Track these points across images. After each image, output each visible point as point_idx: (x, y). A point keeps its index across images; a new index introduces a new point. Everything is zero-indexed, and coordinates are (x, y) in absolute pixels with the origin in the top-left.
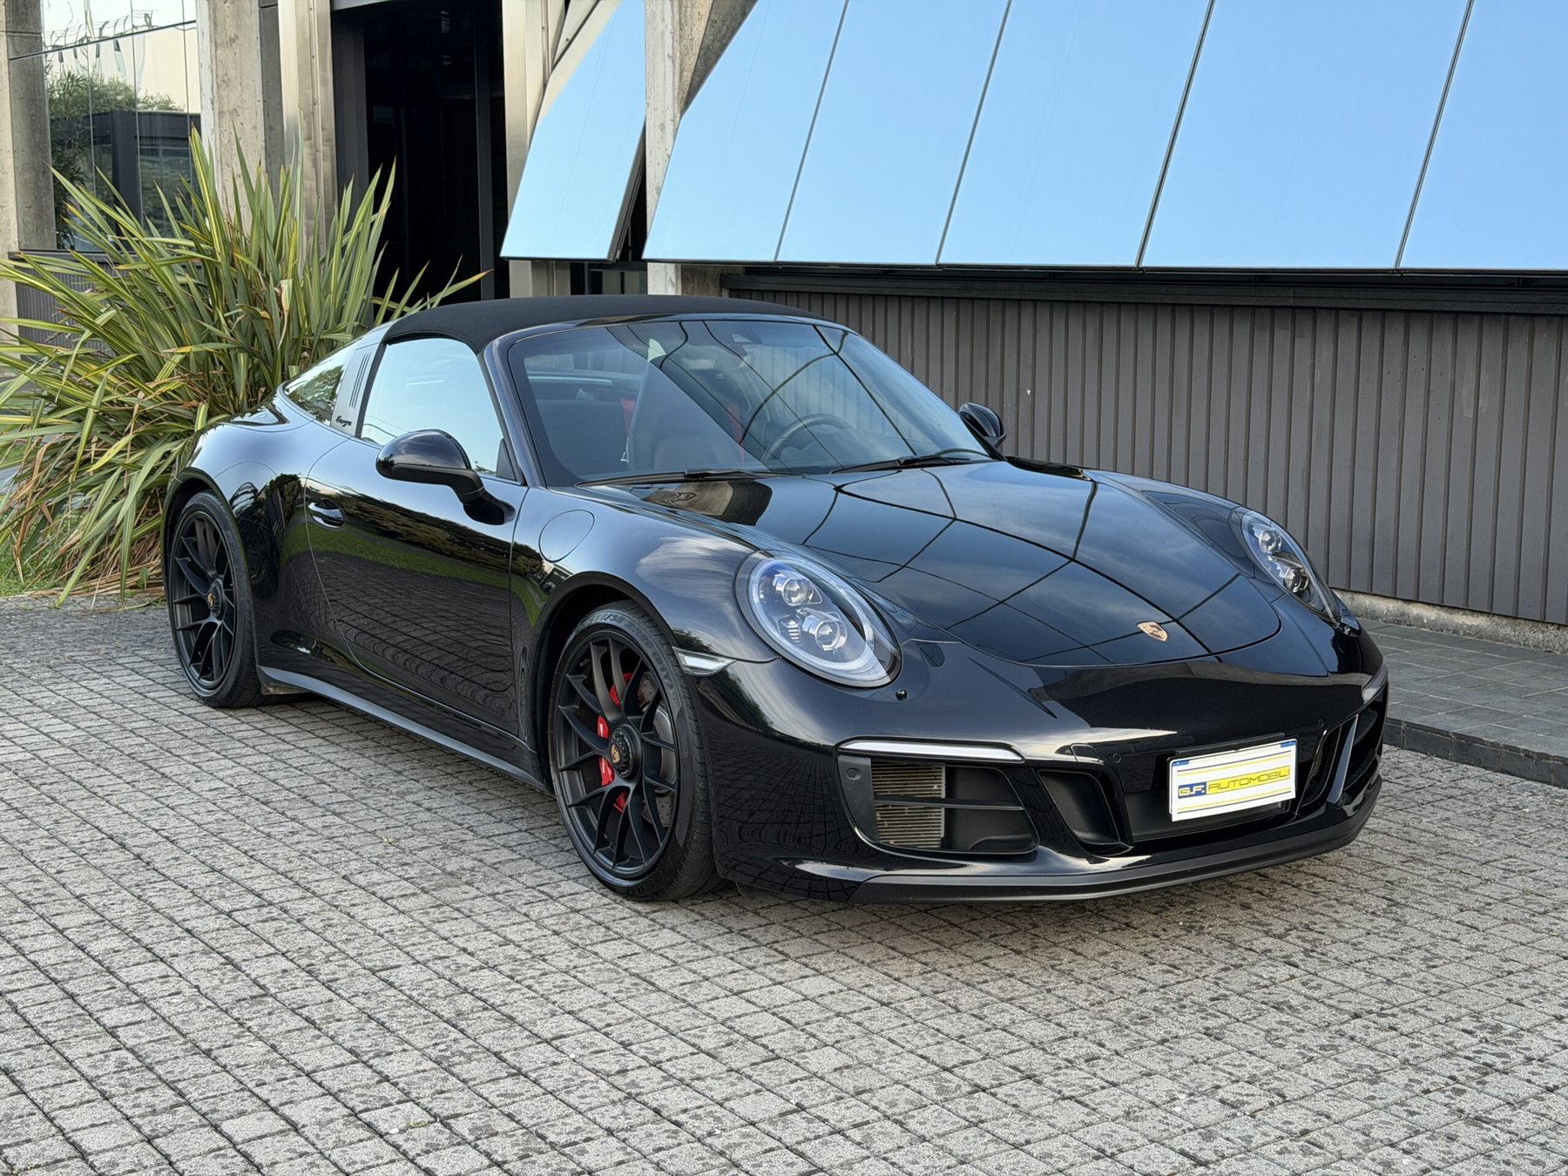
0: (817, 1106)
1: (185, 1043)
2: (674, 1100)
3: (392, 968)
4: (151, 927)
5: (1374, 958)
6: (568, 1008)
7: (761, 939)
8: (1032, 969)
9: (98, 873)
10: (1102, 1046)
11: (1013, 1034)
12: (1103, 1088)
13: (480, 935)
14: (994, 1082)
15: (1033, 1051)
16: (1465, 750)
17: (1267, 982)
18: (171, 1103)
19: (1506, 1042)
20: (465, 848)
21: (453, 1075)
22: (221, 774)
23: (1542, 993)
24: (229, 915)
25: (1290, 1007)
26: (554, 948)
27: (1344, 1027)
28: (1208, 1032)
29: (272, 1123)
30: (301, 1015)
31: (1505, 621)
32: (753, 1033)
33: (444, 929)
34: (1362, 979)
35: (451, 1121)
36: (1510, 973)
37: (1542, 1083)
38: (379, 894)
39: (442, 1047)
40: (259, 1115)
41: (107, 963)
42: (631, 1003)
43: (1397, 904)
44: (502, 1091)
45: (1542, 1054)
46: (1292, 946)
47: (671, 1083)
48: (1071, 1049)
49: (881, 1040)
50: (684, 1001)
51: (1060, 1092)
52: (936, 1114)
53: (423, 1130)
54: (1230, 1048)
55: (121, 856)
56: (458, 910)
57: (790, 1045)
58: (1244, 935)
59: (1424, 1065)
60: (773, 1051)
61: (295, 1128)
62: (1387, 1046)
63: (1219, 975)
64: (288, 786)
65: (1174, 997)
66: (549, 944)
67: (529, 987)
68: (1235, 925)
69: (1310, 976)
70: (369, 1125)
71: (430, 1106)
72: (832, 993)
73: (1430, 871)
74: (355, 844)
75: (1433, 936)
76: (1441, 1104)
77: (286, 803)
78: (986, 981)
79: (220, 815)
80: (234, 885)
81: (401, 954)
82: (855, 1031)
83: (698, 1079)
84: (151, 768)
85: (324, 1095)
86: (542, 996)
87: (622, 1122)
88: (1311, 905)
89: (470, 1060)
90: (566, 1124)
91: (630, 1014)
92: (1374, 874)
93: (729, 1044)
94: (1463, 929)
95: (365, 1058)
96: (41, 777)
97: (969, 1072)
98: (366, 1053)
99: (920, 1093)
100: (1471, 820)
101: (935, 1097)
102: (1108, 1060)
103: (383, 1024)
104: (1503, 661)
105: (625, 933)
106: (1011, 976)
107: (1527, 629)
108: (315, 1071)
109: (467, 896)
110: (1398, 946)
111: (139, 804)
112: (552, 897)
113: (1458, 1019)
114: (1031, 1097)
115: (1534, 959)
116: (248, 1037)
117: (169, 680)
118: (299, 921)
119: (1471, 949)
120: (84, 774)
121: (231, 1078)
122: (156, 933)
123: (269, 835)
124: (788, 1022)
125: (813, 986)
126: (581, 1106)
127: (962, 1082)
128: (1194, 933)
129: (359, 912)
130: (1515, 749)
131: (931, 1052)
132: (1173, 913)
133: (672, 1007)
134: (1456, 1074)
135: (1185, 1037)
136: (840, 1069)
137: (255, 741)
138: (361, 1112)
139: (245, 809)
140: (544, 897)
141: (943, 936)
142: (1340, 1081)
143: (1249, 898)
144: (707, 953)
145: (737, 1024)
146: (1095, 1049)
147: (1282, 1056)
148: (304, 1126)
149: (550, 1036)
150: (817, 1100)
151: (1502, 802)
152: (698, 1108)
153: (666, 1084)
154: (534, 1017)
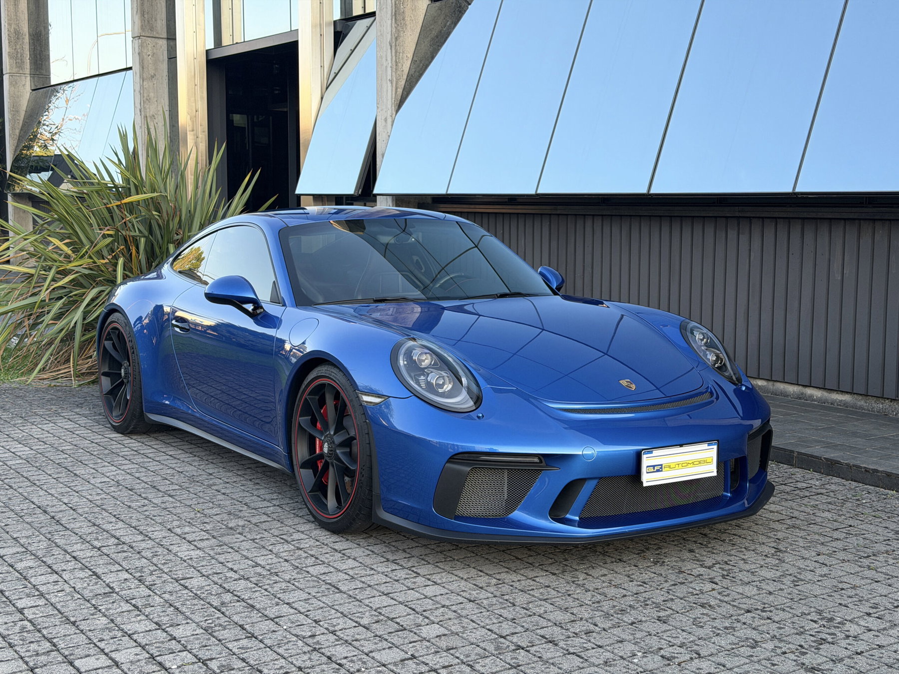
0: (423, 656)
1: (62, 618)
2: (340, 651)
3: (188, 578)
4: (54, 555)
5: (763, 580)
6: (287, 601)
7: (404, 565)
8: (561, 584)
9: (29, 526)
10: (596, 625)
11: (545, 618)
12: (593, 648)
13: (242, 562)
14: (529, 644)
15: (555, 628)
16: (831, 468)
17: (698, 592)
18: (48, 650)
19: (835, 627)
20: (241, 514)
21: (214, 637)
22: (108, 474)
23: (860, 601)
24: (99, 549)
25: (710, 606)
26: (283, 569)
27: (740, 618)
28: (659, 619)
29: (104, 661)
30: (131, 604)
31: (861, 398)
32: (391, 616)
33: (221, 558)
34: (755, 591)
35: (208, 662)
36: (842, 589)
37: (854, 649)
38: (188, 538)
39: (210, 621)
40: (97, 657)
41: (24, 574)
42: (324, 599)
43: (780, 551)
44: (241, 646)
45: (856, 634)
46: (716, 573)
47: (340, 643)
48: (578, 627)
49: (467, 620)
50: (355, 598)
51: (567, 650)
52: (492, 661)
53: (192, 666)
54: (671, 628)
55: (42, 517)
56: (232, 548)
57: (413, 623)
58: (687, 566)
59: (785, 638)
60: (402, 626)
61: (117, 664)
62: (765, 628)
63: (670, 588)
64: (145, 481)
65: (642, 600)
66: (281, 566)
67: (266, 590)
68: (683, 561)
69: (724, 589)
70: (160, 664)
71: (197, 654)
72: (442, 595)
73: (802, 534)
74: (178, 512)
75: (800, 569)
76: (792, 660)
77: (143, 490)
78: (533, 589)
79: (103, 496)
80: (105, 533)
81: (194, 571)
82: (451, 615)
83: (356, 640)
84: (69, 471)
85: (136, 646)
86: (273, 594)
87: (308, 664)
88: (730, 551)
89: (225, 629)
90: (275, 664)
91: (322, 605)
92: (769, 534)
93: (377, 622)
94: (817, 565)
95: (164, 627)
96: (6, 475)
97: (515, 639)
98: (165, 624)
99: (485, 650)
100: (830, 506)
101: (493, 652)
102: (599, 633)
103: (177, 609)
104: (858, 420)
105: (326, 561)
106: (548, 587)
107: (873, 402)
108: (133, 634)
109: (238, 540)
110: (778, 574)
111: (58, 490)
112: (287, 541)
113: (809, 614)
114: (549, 652)
115: (857, 581)
116: (99, 615)
117: (88, 424)
118: (139, 553)
119: (821, 576)
120: (30, 474)
121: (85, 637)
122: (56, 558)
123: (130, 507)
124: (414, 610)
125: (430, 591)
126: (285, 655)
127: (510, 644)
128: (658, 564)
129: (175, 549)
130: (859, 467)
131: (494, 628)
132: (648, 554)
133: (347, 601)
134: (803, 644)
135: (646, 621)
136: (440, 636)
137: (131, 457)
138: (157, 656)
139: (119, 493)
140: (283, 541)
141: (512, 565)
142: (734, 646)
143: (694, 547)
144: (372, 572)
145: (383, 611)
146: (592, 627)
147: (701, 632)
148: (122, 664)
149: (274, 616)
150: (424, 652)
151: (849, 496)
152: (353, 656)
153: (337, 643)
154: (266, 606)
